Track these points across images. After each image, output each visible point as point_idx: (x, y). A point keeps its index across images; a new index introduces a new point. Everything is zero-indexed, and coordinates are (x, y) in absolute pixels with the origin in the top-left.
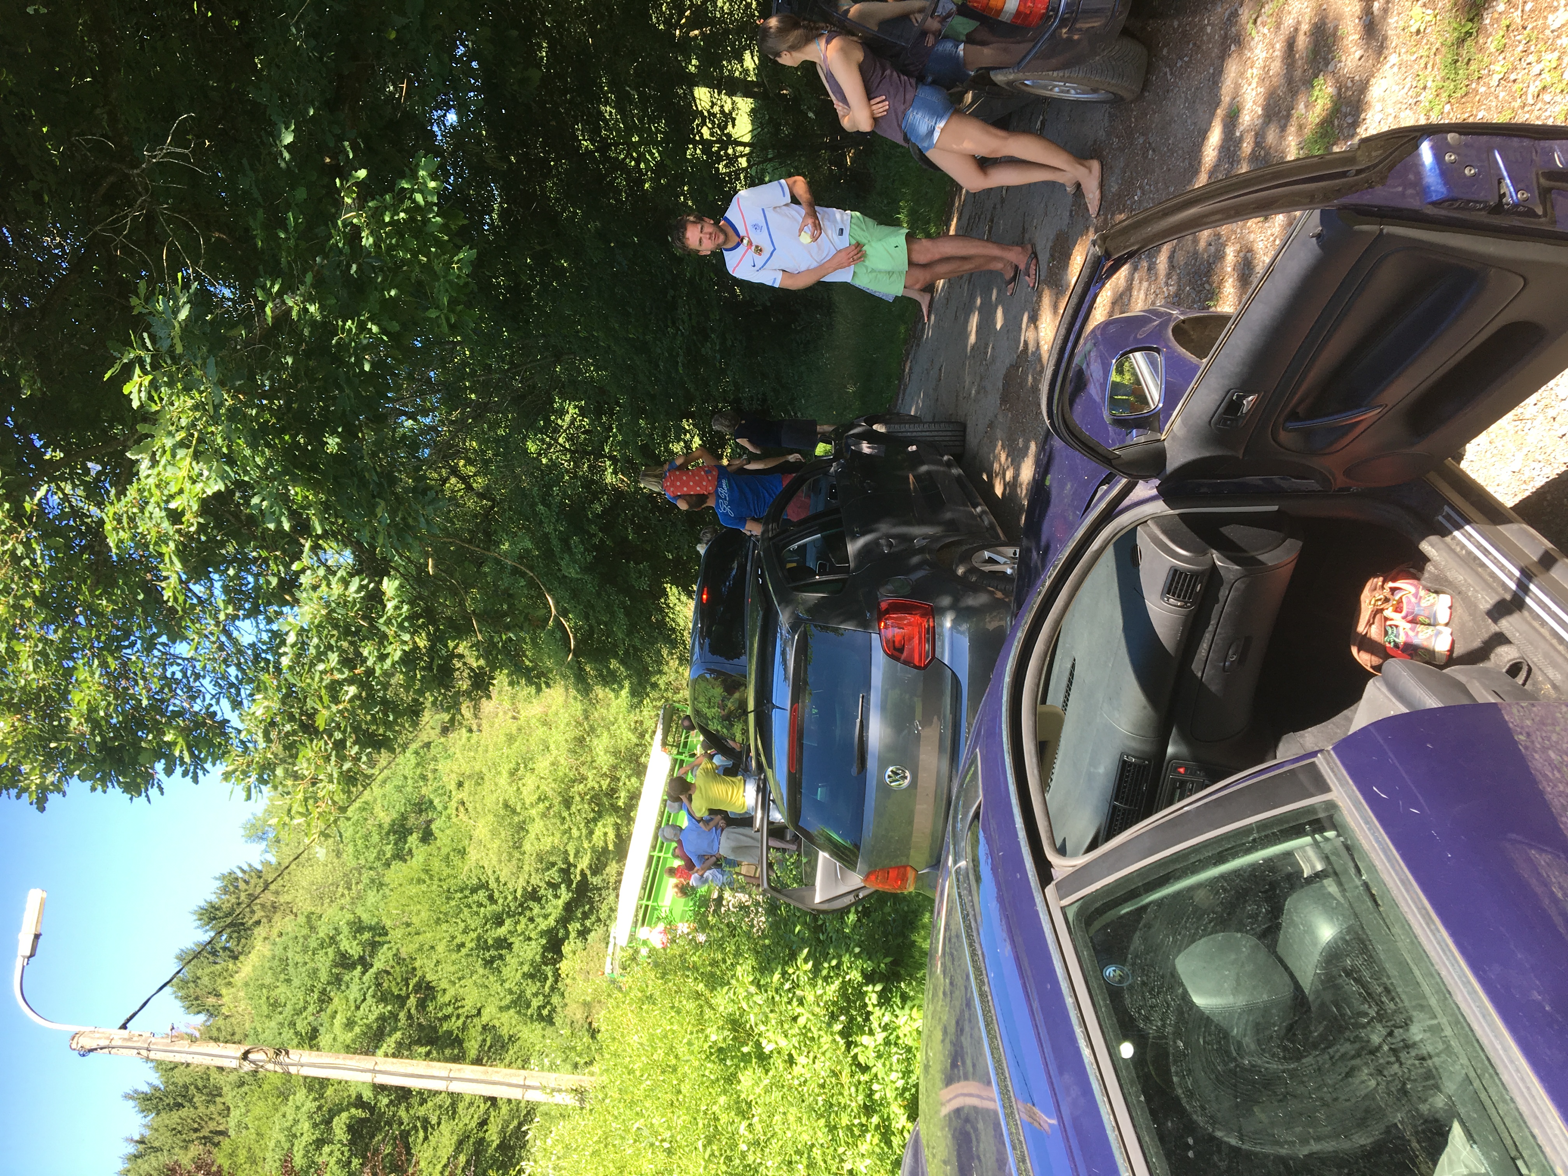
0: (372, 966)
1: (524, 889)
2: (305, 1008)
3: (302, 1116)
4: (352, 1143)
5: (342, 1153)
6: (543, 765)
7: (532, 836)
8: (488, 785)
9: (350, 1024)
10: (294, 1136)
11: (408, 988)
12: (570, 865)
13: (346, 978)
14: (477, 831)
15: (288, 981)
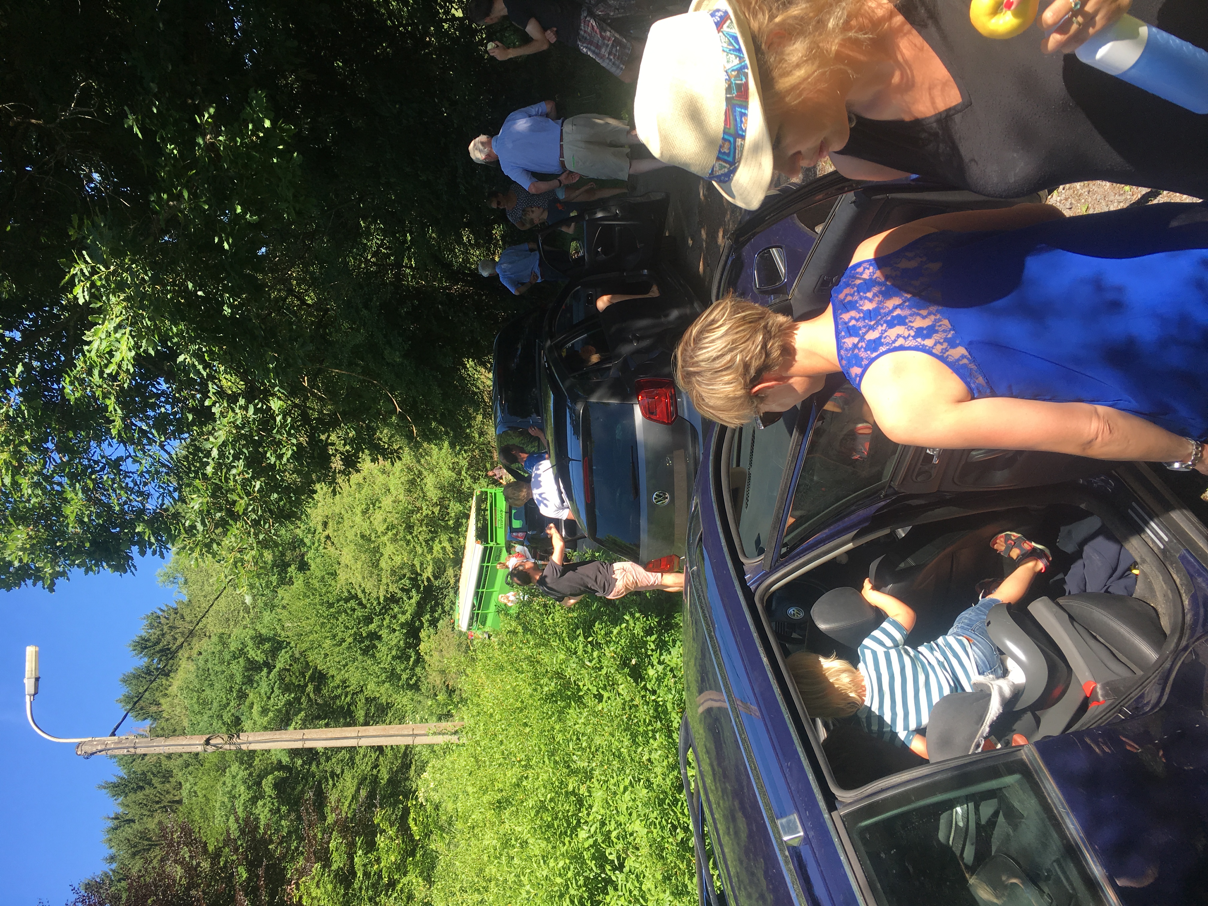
0: (275, 667)
1: (385, 596)
2: (228, 704)
3: (238, 781)
4: (278, 796)
5: (273, 804)
6: (387, 502)
7: (386, 556)
8: (347, 523)
9: (264, 711)
10: (234, 797)
11: (305, 679)
12: (417, 574)
13: (257, 678)
14: (343, 558)
15: (212, 685)
